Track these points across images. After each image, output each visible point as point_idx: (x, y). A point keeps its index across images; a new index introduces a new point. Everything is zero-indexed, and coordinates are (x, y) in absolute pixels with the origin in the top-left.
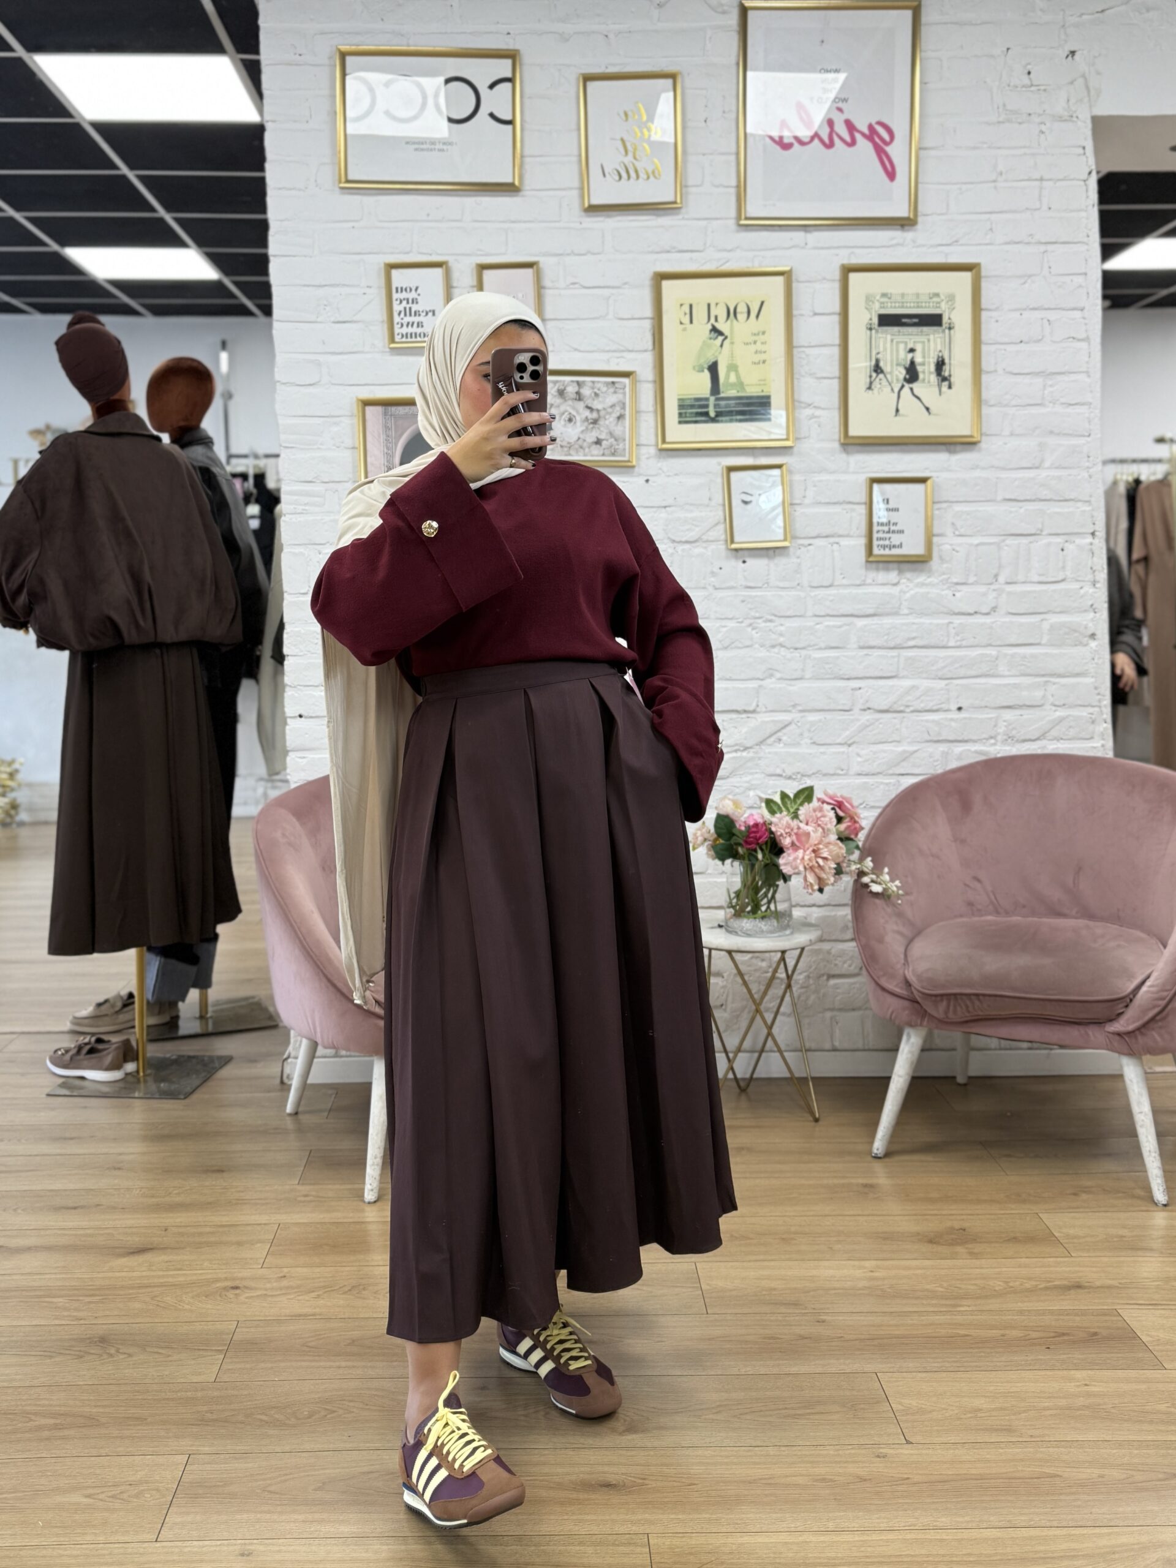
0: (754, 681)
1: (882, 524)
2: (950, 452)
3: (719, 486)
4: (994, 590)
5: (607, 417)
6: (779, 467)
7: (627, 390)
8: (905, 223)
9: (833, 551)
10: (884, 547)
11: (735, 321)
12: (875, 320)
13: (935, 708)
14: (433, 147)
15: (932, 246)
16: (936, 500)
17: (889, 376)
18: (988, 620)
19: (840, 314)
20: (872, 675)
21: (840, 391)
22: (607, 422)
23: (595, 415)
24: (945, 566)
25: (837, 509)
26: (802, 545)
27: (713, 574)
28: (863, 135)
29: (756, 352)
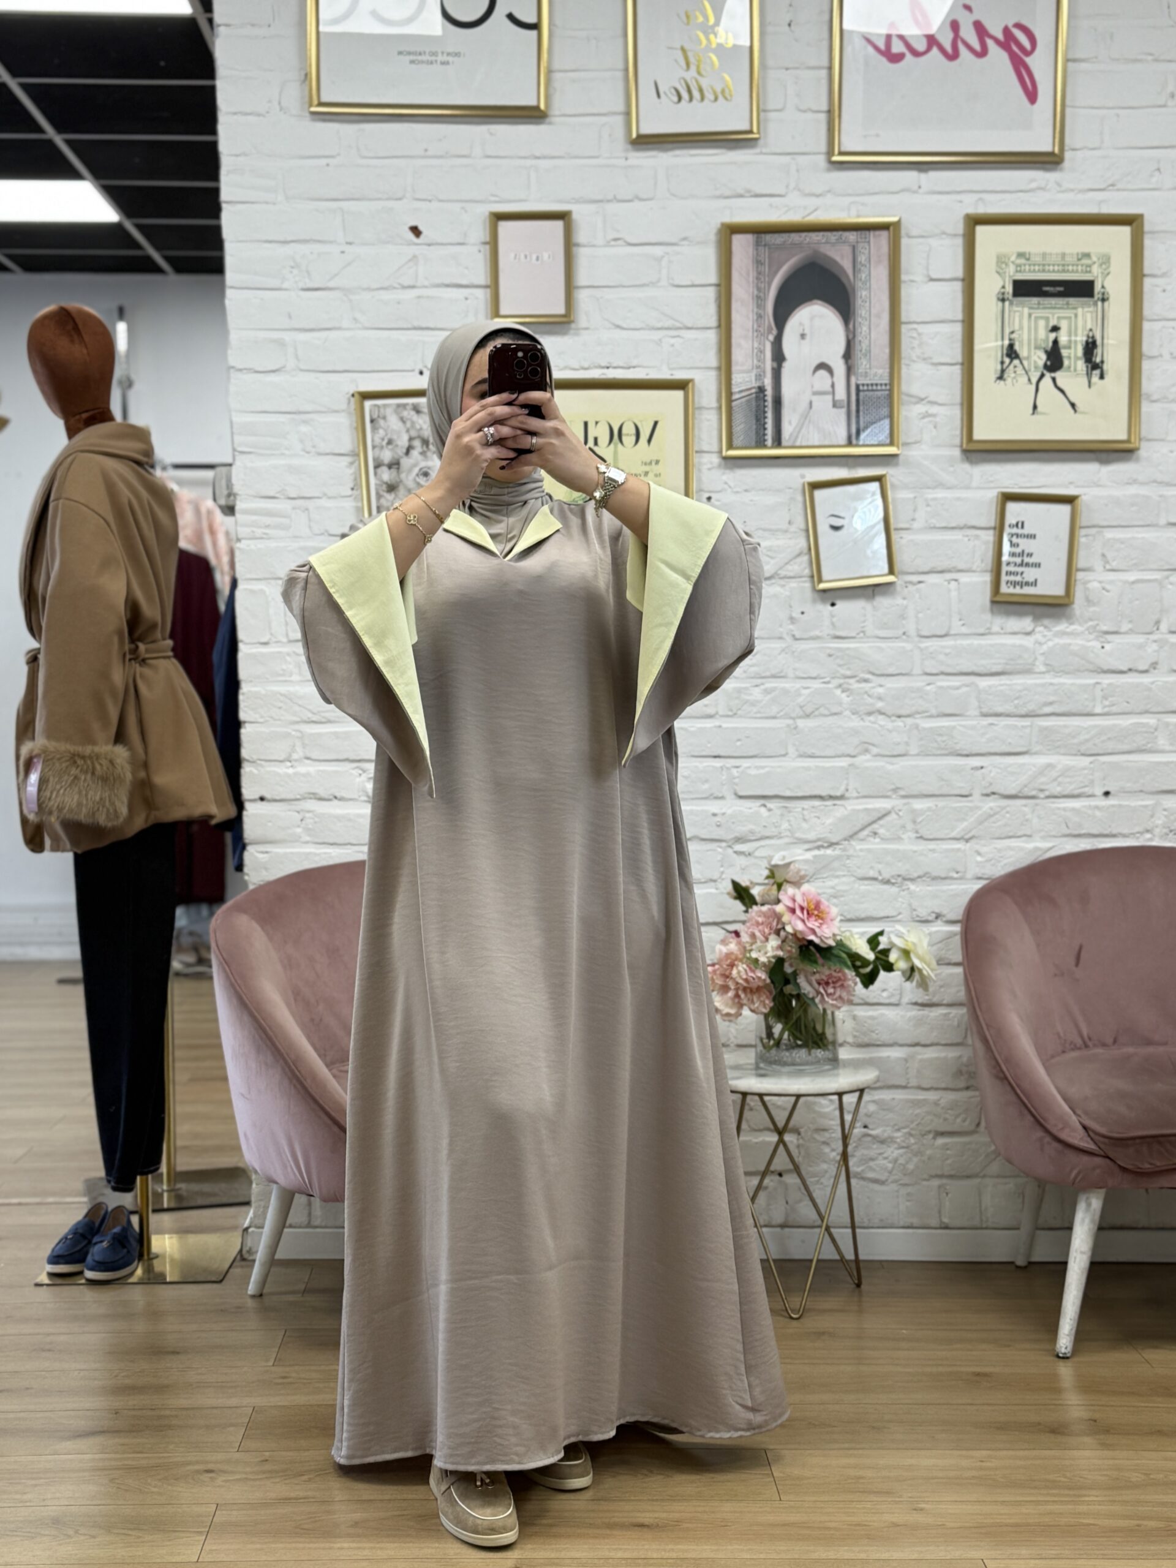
0: (842, 759)
1: (1014, 555)
2: (1104, 462)
3: (801, 507)
4: (1155, 641)
6: (879, 480)
8: (1049, 161)
9: (949, 591)
10: (1015, 584)
12: (1009, 289)
13: (1076, 792)
14: (433, 58)
15: (1082, 191)
16: (1084, 524)
17: (1025, 363)
18: (1145, 679)
19: (963, 280)
20: (998, 750)
21: (962, 382)
24: (1092, 609)
25: (957, 535)
26: (911, 583)
27: (792, 620)
28: (997, 41)
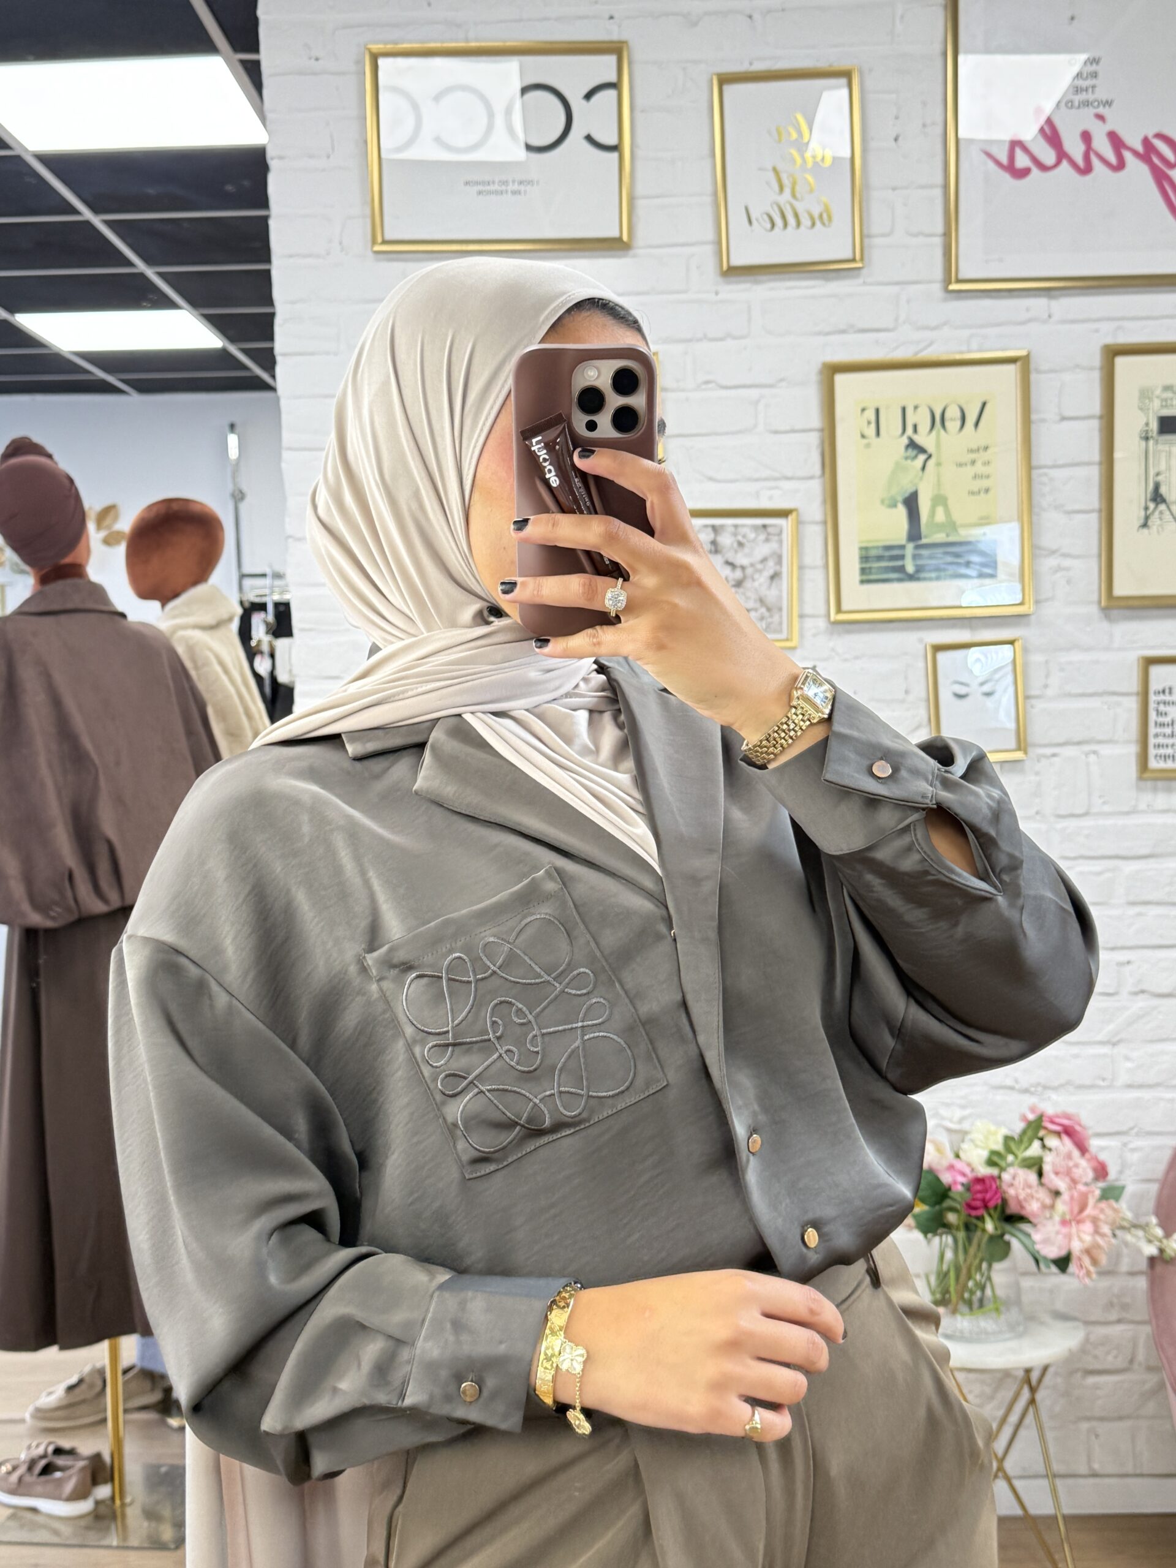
1: (1162, 725)
3: (922, 673)
5: (756, 576)
6: (1012, 642)
7: (787, 536)
9: (1088, 764)
10: (1166, 758)
11: (942, 432)
12: (1154, 426)
14: (504, 188)
17: (1173, 507)
19: (1101, 417)
20: (1148, 942)
21: (1100, 532)
22: (756, 584)
23: (738, 574)
25: (1095, 703)
26: (1042, 756)
28: (1135, 153)
29: (975, 477)
